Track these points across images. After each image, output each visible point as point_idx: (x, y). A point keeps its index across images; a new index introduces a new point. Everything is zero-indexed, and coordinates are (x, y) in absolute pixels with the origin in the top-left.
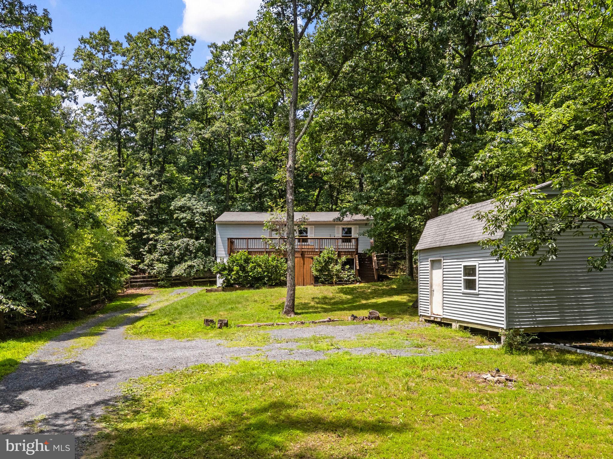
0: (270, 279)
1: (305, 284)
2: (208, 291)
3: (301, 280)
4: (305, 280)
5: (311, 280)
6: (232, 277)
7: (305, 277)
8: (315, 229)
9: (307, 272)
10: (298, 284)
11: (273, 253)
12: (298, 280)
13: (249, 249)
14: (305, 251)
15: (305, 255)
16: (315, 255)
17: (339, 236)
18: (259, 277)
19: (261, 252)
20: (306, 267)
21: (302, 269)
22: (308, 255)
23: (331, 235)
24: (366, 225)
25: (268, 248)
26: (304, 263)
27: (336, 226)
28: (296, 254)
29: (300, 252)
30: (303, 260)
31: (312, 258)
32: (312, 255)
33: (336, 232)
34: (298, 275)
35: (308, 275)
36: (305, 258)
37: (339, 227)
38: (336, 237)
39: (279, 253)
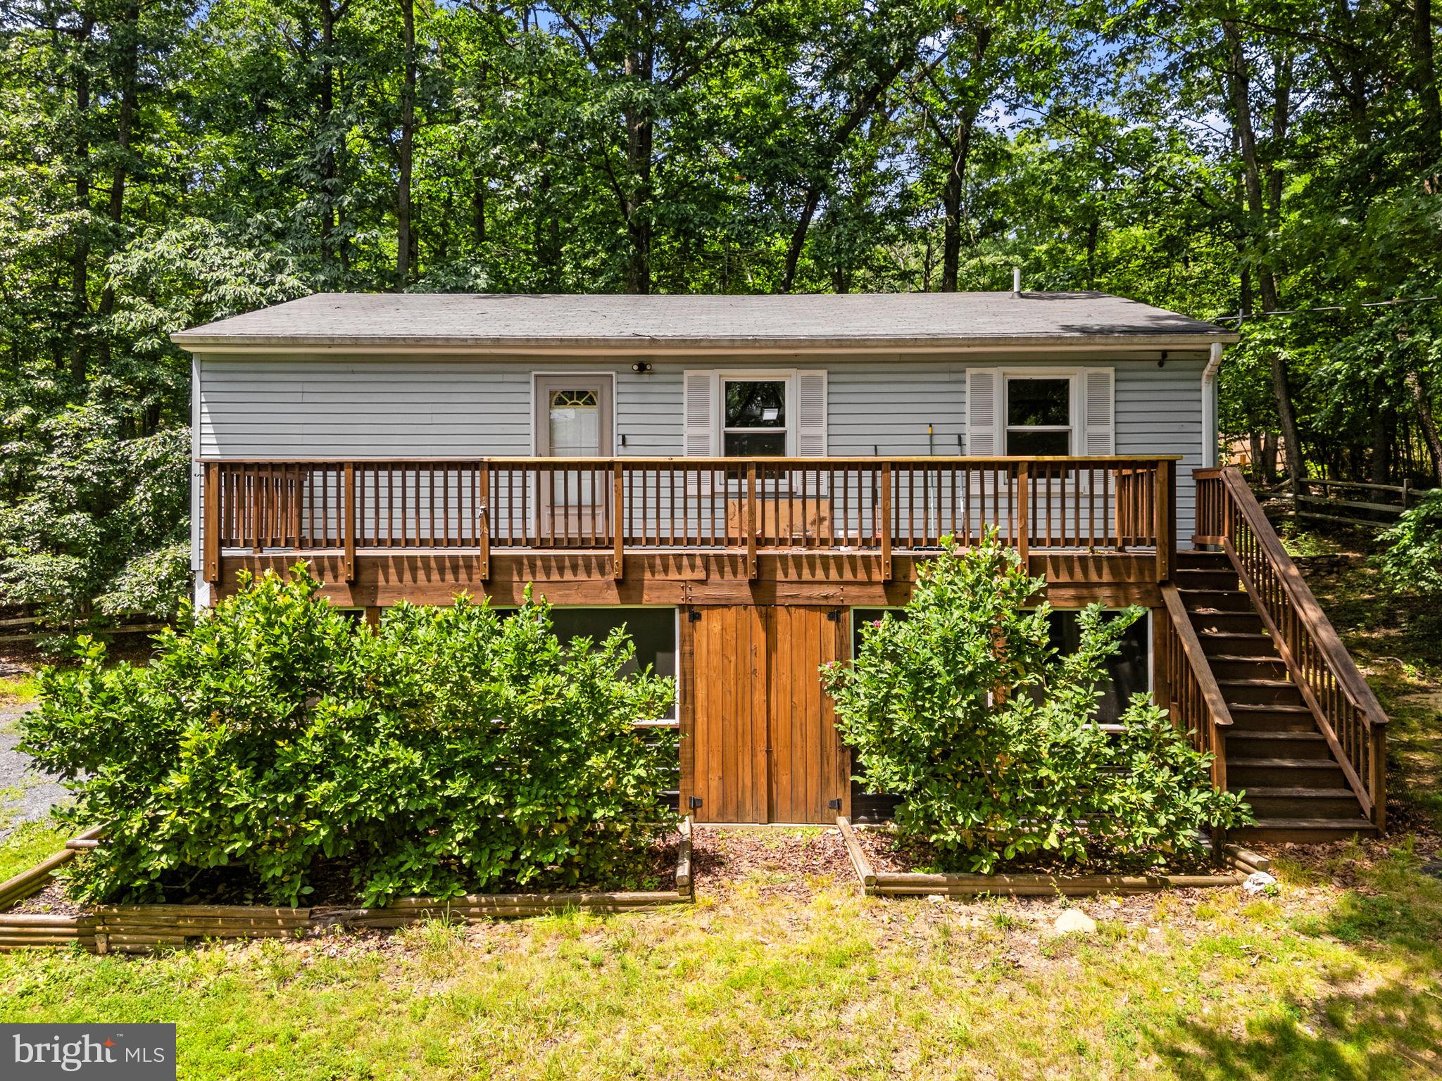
1: (783, 804)
3: (750, 772)
4: (784, 779)
5: (825, 780)
7: (781, 753)
8: (834, 388)
9: (799, 713)
10: (731, 808)
11: (547, 571)
12: (731, 779)
13: (366, 543)
14: (783, 558)
15: (782, 591)
16: (853, 591)
17: (989, 437)
18: (401, 816)
19: (455, 569)
20: (785, 680)
21: (760, 696)
22: (805, 591)
23: (937, 429)
24: (1161, 364)
25: (504, 534)
26: (771, 648)
27: (971, 372)
28: (715, 577)
29: (740, 567)
30: (770, 629)
31: (835, 613)
32: (831, 590)
33: (967, 408)
34: (730, 740)
35: (804, 738)
36: (781, 614)
37: (989, 378)
38: (967, 440)
39: (589, 573)
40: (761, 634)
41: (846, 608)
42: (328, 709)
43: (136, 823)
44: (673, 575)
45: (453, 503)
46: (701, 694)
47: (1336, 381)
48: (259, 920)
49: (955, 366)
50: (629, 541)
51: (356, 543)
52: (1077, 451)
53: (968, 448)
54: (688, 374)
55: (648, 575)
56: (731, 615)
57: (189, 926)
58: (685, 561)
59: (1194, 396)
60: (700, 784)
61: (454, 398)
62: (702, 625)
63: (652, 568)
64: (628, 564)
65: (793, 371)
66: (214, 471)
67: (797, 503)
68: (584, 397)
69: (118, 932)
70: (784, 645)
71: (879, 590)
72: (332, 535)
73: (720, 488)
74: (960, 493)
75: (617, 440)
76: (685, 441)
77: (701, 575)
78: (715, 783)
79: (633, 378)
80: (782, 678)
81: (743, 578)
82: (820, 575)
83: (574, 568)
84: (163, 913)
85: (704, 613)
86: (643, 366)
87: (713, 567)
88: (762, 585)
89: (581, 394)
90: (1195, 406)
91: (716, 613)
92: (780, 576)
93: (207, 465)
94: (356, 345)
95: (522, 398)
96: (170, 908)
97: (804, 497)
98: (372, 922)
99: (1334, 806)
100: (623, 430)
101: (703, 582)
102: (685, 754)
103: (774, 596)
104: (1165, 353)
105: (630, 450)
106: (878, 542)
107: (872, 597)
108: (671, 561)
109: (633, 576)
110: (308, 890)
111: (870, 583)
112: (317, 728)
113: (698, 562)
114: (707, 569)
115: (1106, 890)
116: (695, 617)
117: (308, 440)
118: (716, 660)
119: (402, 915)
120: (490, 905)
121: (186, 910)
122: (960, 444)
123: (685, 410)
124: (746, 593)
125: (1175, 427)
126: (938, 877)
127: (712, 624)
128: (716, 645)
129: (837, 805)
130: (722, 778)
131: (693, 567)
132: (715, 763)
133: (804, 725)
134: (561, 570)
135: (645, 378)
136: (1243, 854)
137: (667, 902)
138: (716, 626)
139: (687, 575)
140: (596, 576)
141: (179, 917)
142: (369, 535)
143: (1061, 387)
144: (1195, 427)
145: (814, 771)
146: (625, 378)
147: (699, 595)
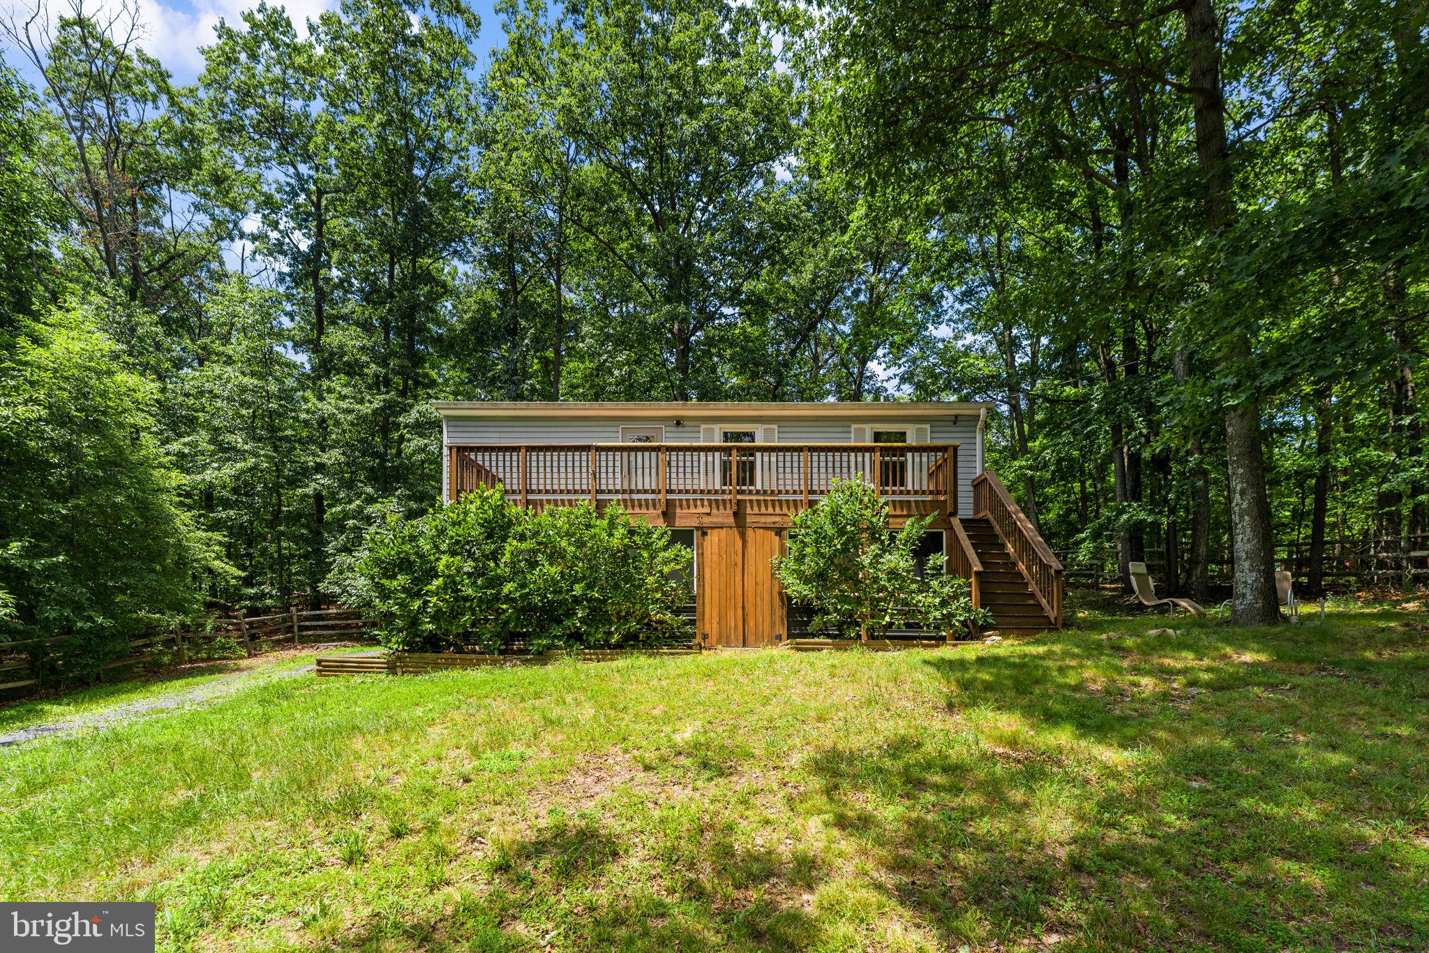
0: (597, 614)
1: (751, 638)
2: (325, 668)
3: (734, 618)
4: (751, 623)
5: (773, 624)
6: (426, 603)
7: (750, 609)
8: (782, 435)
9: (760, 587)
10: (724, 640)
11: (626, 508)
12: (723, 622)
13: (532, 492)
14: (751, 501)
15: (749, 519)
18: (551, 603)
20: (752, 569)
21: (739, 577)
22: (763, 519)
25: (604, 487)
26: (745, 549)
28: (714, 511)
29: (728, 506)
30: (743, 536)
31: (778, 531)
32: (777, 519)
34: (723, 602)
35: (762, 600)
36: (750, 533)
39: (648, 508)
40: (739, 543)
41: (784, 528)
42: (511, 545)
43: (417, 604)
44: (693, 510)
45: (577, 470)
46: (707, 576)
49: (847, 423)
50: (670, 491)
51: (527, 492)
54: (703, 426)
55: (678, 510)
56: (723, 532)
58: (699, 503)
60: (707, 626)
62: (707, 538)
63: (681, 506)
64: (669, 504)
65: (759, 425)
66: (455, 450)
69: (408, 665)
70: (751, 549)
72: (515, 487)
77: (707, 510)
78: (715, 626)
79: (674, 429)
80: (750, 569)
81: (729, 512)
82: (770, 510)
83: (640, 505)
84: (431, 656)
85: (709, 531)
87: (714, 505)
88: (739, 515)
91: (716, 531)
92: (749, 511)
93: (450, 448)
95: (615, 435)
101: (709, 514)
102: (699, 610)
103: (746, 521)
104: (956, 416)
106: (801, 492)
108: (692, 502)
109: (671, 511)
110: (503, 647)
112: (507, 557)
113: (706, 503)
114: (711, 506)
116: (704, 534)
118: (716, 558)
124: (731, 520)
126: (828, 640)
127: (713, 538)
128: (715, 549)
129: (779, 638)
130: (719, 623)
131: (703, 506)
132: (715, 614)
133: (762, 594)
134: (633, 507)
135: (680, 429)
138: (716, 539)
139: (700, 510)
140: (651, 511)
141: (439, 659)
142: (534, 487)
145: (768, 619)
146: (668, 429)
147: (707, 521)
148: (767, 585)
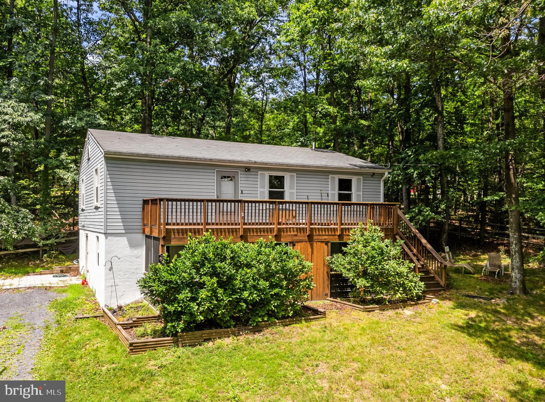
1: (314, 296)
5: (324, 289)
8: (297, 179)
11: (257, 232)
13: (209, 224)
15: (315, 237)
16: (331, 237)
17: (334, 194)
19: (233, 232)
20: (315, 262)
22: (320, 238)
23: (323, 192)
24: (372, 176)
26: (312, 253)
27: (330, 176)
28: (299, 234)
29: (305, 231)
30: (312, 246)
31: (327, 243)
32: (326, 237)
33: (330, 186)
35: (319, 277)
36: (315, 243)
37: (334, 178)
38: (329, 195)
39: (267, 233)
40: (310, 250)
41: (329, 242)
44: (289, 234)
45: (191, 210)
47: (389, 180)
48: (224, 332)
49: (327, 174)
50: (279, 224)
52: (354, 200)
53: (330, 197)
54: (260, 172)
55: (282, 234)
56: (303, 244)
57: (205, 336)
58: (292, 230)
59: (379, 185)
61: (192, 177)
62: (295, 247)
63: (283, 231)
64: (279, 230)
65: (287, 173)
67: (287, 212)
68: (231, 178)
69: (185, 340)
70: (315, 253)
71: (337, 237)
72: (199, 221)
73: (268, 207)
74: (329, 210)
75: (240, 192)
76: (259, 193)
77: (296, 233)
79: (244, 173)
81: (306, 234)
82: (324, 233)
83: (264, 231)
84: (198, 333)
85: (296, 244)
86: (248, 169)
87: (299, 231)
88: (310, 236)
89: (228, 177)
90: (379, 188)
91: (300, 243)
92: (315, 233)
94: (167, 158)
96: (200, 332)
97: (289, 210)
98: (254, 330)
99: (435, 285)
100: (242, 189)
101: (296, 235)
103: (313, 239)
104: (374, 174)
105: (243, 195)
106: (337, 224)
107: (335, 239)
108: (288, 230)
109: (279, 234)
111: (335, 235)
113: (295, 230)
114: (297, 231)
115: (408, 305)
116: (294, 245)
117: (146, 189)
119: (261, 327)
120: (282, 322)
121: (205, 332)
122: (328, 196)
123: (259, 183)
124: (307, 238)
125: (375, 193)
126: (376, 306)
129: (326, 295)
131: (294, 231)
133: (319, 274)
134: (260, 232)
135: (248, 173)
136: (428, 296)
137: (322, 318)
138: (299, 247)
139: (292, 233)
141: (203, 334)
143: (350, 181)
144: (379, 193)
145: (322, 286)
146: (242, 173)
147: (295, 238)
148: (322, 269)
